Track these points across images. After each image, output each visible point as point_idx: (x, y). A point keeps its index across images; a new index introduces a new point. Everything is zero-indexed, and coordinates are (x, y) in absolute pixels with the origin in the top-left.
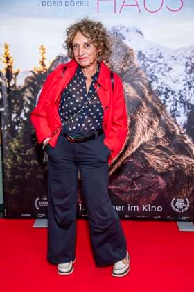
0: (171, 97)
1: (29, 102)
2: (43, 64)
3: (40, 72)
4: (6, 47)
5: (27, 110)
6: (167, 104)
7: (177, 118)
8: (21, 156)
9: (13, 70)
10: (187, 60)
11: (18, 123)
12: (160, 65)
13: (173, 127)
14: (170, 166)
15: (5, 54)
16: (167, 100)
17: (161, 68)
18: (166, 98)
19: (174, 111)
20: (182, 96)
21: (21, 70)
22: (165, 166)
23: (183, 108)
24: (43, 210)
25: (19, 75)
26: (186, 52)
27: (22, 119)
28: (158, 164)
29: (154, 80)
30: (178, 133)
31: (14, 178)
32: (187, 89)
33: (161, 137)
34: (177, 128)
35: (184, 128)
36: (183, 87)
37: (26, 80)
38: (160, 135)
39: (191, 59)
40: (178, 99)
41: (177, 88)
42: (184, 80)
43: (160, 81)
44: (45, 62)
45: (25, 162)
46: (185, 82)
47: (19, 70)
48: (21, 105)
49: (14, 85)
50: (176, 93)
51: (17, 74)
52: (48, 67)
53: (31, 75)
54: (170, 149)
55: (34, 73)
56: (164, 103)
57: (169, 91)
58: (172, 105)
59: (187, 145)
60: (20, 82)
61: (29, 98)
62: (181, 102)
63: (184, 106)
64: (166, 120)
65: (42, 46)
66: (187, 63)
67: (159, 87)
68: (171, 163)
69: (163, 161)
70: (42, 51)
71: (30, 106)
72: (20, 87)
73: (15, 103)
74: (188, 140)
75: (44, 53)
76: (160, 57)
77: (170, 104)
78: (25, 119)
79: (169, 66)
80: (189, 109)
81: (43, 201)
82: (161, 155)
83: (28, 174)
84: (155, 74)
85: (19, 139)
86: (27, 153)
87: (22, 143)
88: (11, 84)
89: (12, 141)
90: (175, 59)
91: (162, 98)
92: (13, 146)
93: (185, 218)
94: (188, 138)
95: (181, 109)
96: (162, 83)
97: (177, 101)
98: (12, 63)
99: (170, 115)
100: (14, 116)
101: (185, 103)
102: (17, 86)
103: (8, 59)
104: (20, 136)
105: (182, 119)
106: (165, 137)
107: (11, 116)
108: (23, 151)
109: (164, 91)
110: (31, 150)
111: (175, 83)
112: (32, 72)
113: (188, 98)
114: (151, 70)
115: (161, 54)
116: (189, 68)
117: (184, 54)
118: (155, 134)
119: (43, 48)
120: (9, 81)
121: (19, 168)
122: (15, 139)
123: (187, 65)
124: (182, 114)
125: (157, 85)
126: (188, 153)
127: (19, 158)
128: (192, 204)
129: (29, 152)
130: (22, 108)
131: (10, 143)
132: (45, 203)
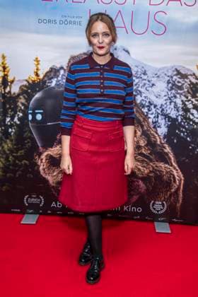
0: (153, 110)
1: (23, 108)
2: (37, 75)
3: (34, 81)
4: (4, 57)
5: (21, 114)
6: (149, 116)
7: (158, 129)
8: (13, 156)
9: (9, 78)
10: (168, 78)
11: (11, 126)
12: (144, 81)
13: (155, 137)
14: (151, 172)
15: (3, 63)
16: (150, 112)
17: (145, 84)
18: (149, 110)
19: (155, 122)
20: (163, 110)
21: (16, 79)
22: (146, 172)
23: (164, 120)
24: (32, 206)
25: (15, 83)
26: (167, 71)
27: (15, 122)
28: (139, 170)
29: (138, 94)
30: (159, 143)
31: (6, 176)
32: (168, 104)
33: (143, 145)
34: (158, 138)
35: (164, 138)
36: (165, 102)
37: (20, 87)
38: (142, 143)
39: (172, 77)
40: (159, 112)
41: (159, 102)
42: (165, 96)
43: (144, 95)
44: (39, 72)
45: (17, 162)
46: (167, 98)
47: (14, 78)
48: (15, 110)
49: (10, 92)
50: (158, 107)
51: (12, 82)
52: (41, 77)
53: (25, 83)
54: (151, 157)
55: (28, 82)
56: (147, 115)
57: (151, 104)
58: (155, 117)
59: (167, 154)
60: (15, 89)
61: (23, 104)
62: (162, 115)
63: (165, 119)
64: (148, 130)
65: (37, 58)
66: (169, 80)
67: (143, 100)
68: (151, 169)
69: (144, 167)
70: (36, 63)
71: (23, 112)
72: (14, 94)
73: (10, 108)
74: (168, 149)
75: (38, 64)
76: (145, 74)
77: (152, 116)
78: (18, 123)
79: (152, 82)
80: (169, 121)
81: (31, 198)
82: (142, 161)
83: (20, 172)
84: (140, 89)
85: (11, 141)
86: (19, 154)
87: (15, 145)
88: (7, 91)
89: (6, 142)
90: (158, 77)
91: (145, 110)
92: (6, 147)
93: (162, 219)
94: (167, 148)
95: (162, 121)
96: (145, 97)
97: (158, 114)
98: (8, 72)
99: (152, 126)
100: (8, 119)
101: (166, 116)
102: (12, 92)
103: (4, 68)
104: (13, 138)
105: (163, 130)
106: (146, 145)
107: (5, 120)
108: (15, 151)
109: (147, 104)
110: (23, 151)
111: (157, 97)
112: (27, 81)
113: (168, 112)
114: (136, 85)
115: (145, 71)
116: (170, 85)
117: (166, 73)
118: (138, 142)
119: (37, 60)
120: (5, 88)
121: (11, 167)
122: (8, 141)
123: (168, 82)
124: (163, 126)
125: (141, 99)
126: (167, 161)
127: (11, 158)
128: (169, 207)
129: (21, 153)
130: (16, 113)
131: (4, 144)
132: (34, 200)
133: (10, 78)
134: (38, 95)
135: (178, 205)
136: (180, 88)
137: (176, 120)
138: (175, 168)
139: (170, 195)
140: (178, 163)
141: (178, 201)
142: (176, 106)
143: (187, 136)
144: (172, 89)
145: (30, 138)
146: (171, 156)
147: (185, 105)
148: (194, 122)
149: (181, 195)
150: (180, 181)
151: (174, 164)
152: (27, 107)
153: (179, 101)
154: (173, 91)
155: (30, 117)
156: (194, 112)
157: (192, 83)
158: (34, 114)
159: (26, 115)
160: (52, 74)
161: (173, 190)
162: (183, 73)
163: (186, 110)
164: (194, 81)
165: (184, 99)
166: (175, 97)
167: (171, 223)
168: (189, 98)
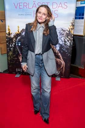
2: (18, 31)
3: (18, 33)
4: (9, 26)
5: (14, 44)
7: (56, 48)
11: (11, 47)
13: (55, 50)
15: (8, 28)
21: (13, 33)
30: (56, 52)
31: (10, 63)
35: (58, 51)
37: (14, 36)
39: (60, 31)
45: (14, 58)
48: (12, 42)
51: (11, 34)
52: (20, 32)
53: (15, 34)
59: (59, 56)
60: (12, 36)
61: (15, 41)
64: (53, 48)
71: (15, 43)
74: (60, 54)
78: (13, 46)
80: (60, 45)
83: (15, 62)
85: (12, 52)
93: (58, 76)
100: (11, 45)
103: (9, 30)
107: (9, 46)
108: (13, 55)
116: (60, 34)
119: (18, 27)
120: (9, 36)
121: (12, 60)
122: (11, 52)
124: (58, 47)
126: (59, 58)
127: (12, 57)
128: (60, 72)
129: (15, 55)
130: (13, 43)
131: (10, 53)
132: (19, 70)
133: (11, 33)
134: (19, 38)
135: (63, 72)
136: (63, 35)
137: (62, 45)
138: (62, 60)
139: (61, 69)
140: (63, 59)
141: (63, 71)
142: (62, 40)
143: (66, 50)
144: (60, 35)
145: (17, 51)
146: (61, 56)
147: (65, 40)
148: (68, 46)
149: (64, 69)
150: (64, 64)
151: (62, 59)
152: (16, 41)
153: (63, 39)
154: (61, 36)
155: (17, 45)
156: (68, 42)
157: (67, 33)
158: (18, 44)
159: (16, 44)
160: (23, 31)
161: (61, 67)
162: (64, 30)
163: (65, 42)
164: (68, 32)
165: (65, 38)
166: (62, 37)
167: (61, 77)
168: (66, 38)
